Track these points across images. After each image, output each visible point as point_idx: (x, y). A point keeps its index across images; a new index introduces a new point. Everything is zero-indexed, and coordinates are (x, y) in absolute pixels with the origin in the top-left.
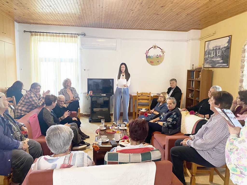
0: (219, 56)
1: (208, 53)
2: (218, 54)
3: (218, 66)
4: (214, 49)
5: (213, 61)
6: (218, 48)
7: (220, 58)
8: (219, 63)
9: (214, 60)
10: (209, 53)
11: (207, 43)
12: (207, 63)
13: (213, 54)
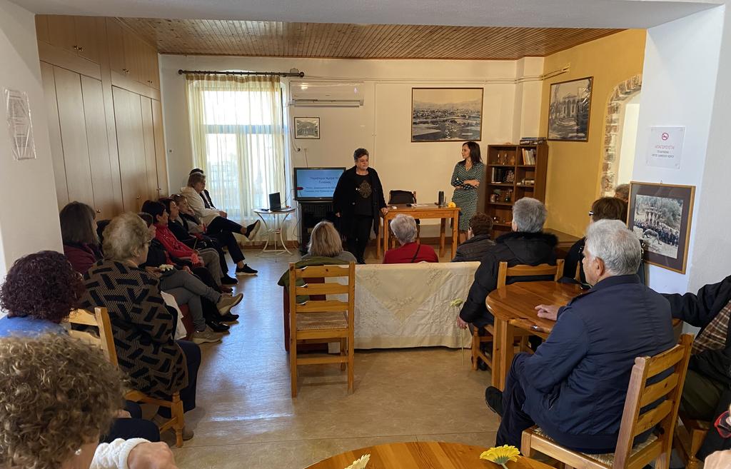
0: (573, 116)
2: (571, 112)
3: (572, 137)
4: (565, 102)
5: (563, 126)
6: (571, 100)
7: (574, 120)
8: (572, 131)
9: (566, 124)
10: (558, 111)
11: (554, 87)
12: (554, 130)
13: (563, 112)
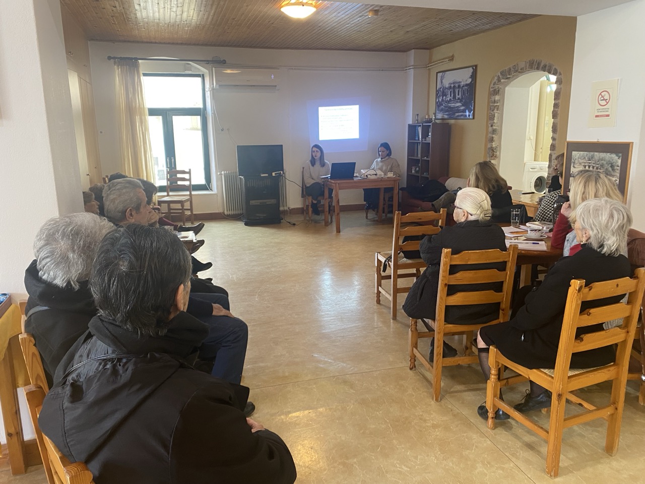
0: (459, 99)
1: (441, 93)
2: (457, 95)
4: (451, 87)
6: (457, 85)
7: (460, 102)
8: (459, 111)
9: (452, 105)
10: (444, 94)
11: (440, 75)
13: (449, 95)
